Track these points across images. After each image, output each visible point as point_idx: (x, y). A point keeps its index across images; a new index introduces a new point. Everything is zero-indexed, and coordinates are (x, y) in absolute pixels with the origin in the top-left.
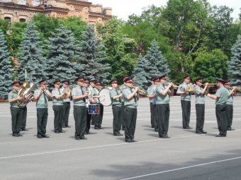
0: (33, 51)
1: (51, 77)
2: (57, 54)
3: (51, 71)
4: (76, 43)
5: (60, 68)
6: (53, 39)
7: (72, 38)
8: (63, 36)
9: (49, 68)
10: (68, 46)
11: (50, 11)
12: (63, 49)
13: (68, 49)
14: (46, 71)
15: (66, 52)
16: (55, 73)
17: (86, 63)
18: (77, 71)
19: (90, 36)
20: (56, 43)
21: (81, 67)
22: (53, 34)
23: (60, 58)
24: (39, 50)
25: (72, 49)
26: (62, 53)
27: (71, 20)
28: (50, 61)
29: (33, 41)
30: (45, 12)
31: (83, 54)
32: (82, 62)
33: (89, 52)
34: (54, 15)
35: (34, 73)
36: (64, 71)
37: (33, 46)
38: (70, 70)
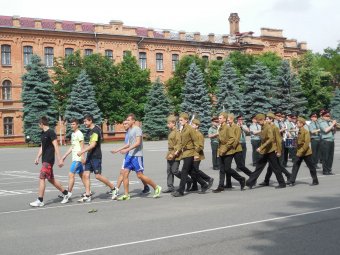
0: (230, 88)
1: (248, 112)
2: (253, 90)
3: (248, 106)
4: (272, 78)
5: (257, 103)
6: (250, 75)
7: (268, 74)
8: (259, 72)
9: (246, 104)
10: (264, 81)
11: (246, 48)
12: (259, 84)
13: (264, 84)
14: (243, 106)
15: (263, 87)
16: (252, 108)
17: (282, 97)
18: (274, 106)
19: (286, 71)
20: (252, 79)
21: (277, 101)
22: (250, 70)
23: (257, 93)
24: (236, 87)
25: (268, 85)
26: (258, 89)
27: (265, 55)
28: (247, 97)
29: (230, 78)
30: (241, 49)
31: (279, 89)
32: (278, 97)
33: (286, 87)
34: (249, 51)
35: (231, 109)
36: (261, 107)
37: (230, 83)
38: (267, 105)
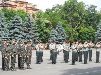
0: (3, 27)
1: (11, 39)
2: (14, 28)
4: (23, 23)
5: (16, 35)
6: (12, 21)
7: (21, 20)
8: (17, 19)
9: (10, 35)
10: (19, 24)
11: (8, 6)
12: (17, 25)
13: (19, 26)
14: (9, 36)
15: (19, 27)
16: (13, 37)
17: (27, 32)
18: (24, 36)
19: (29, 19)
20: (13, 23)
21: (25, 34)
22: (12, 18)
23: (16, 30)
24: (6, 26)
25: (22, 26)
26: (16, 28)
27: (19, 11)
28: (11, 31)
29: (3, 21)
31: (26, 28)
32: (25, 32)
33: (29, 27)
34: (9, 8)
35: (3, 37)
36: (17, 36)
37: (3, 24)
38: (20, 36)
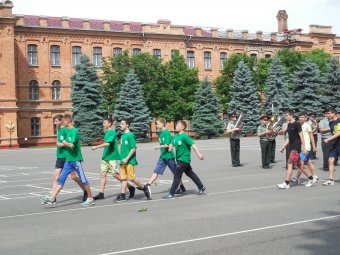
0: (279, 86)
1: (297, 110)
2: (302, 87)
3: (297, 104)
4: (321, 75)
5: (306, 101)
6: (299, 73)
7: (318, 71)
8: (308, 70)
9: (295, 102)
10: (313, 79)
12: (309, 82)
13: (314, 82)
14: (292, 104)
15: (312, 85)
16: (301, 106)
17: (331, 95)
18: (324, 103)
19: (335, 68)
20: (301, 76)
21: (327, 99)
22: (298, 67)
23: (305, 91)
24: (285, 84)
25: (318, 82)
26: (307, 86)
27: (314, 53)
28: (296, 94)
29: (278, 75)
30: (290, 47)
31: (328, 86)
32: (328, 94)
33: (335, 84)
34: (298, 49)
35: (280, 107)
36: (310, 104)
37: (279, 81)
38: (316, 103)
